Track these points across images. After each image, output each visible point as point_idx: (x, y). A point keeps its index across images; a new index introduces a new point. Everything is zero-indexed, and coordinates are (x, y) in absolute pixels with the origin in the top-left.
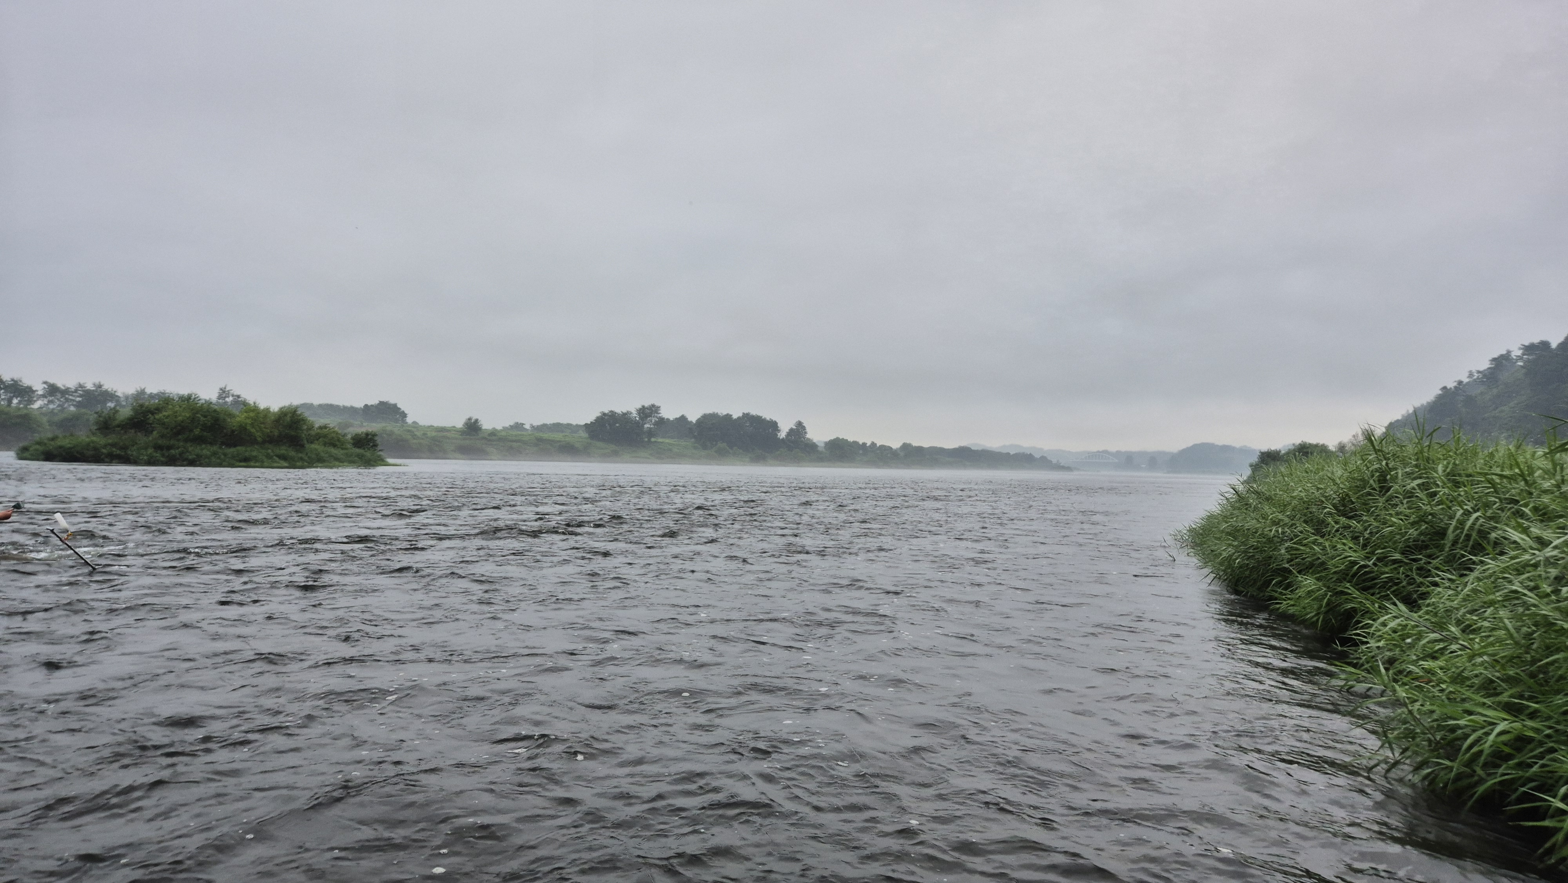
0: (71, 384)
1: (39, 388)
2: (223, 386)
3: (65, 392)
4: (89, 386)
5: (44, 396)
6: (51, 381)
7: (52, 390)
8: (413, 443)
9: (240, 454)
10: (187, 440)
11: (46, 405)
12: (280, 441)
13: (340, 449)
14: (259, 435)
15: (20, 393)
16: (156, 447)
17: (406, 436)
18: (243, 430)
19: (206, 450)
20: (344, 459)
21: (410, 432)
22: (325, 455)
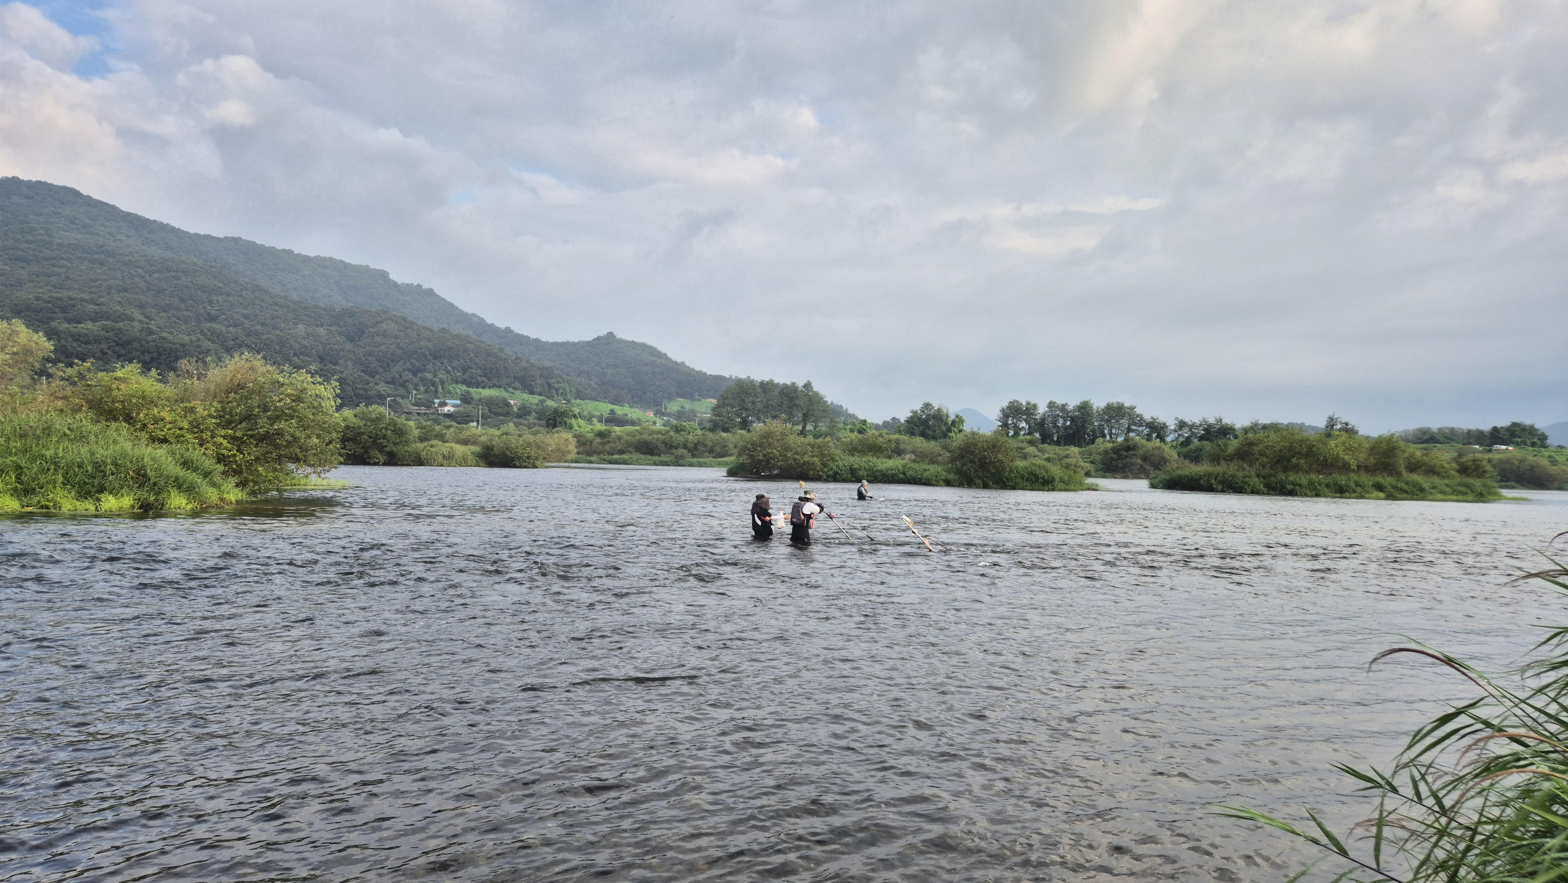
0: (1197, 420)
1: (1172, 425)
2: (1331, 414)
3: (1192, 427)
4: (1212, 420)
5: (1175, 431)
6: (1180, 418)
7: (1182, 425)
8: (1552, 470)
9: (1336, 484)
10: (1285, 470)
11: (1177, 438)
12: (1375, 471)
13: (1444, 477)
14: (1353, 463)
15: (1157, 429)
16: (1258, 476)
17: (1544, 462)
18: (1337, 458)
19: (1303, 479)
20: (1447, 489)
21: (1550, 457)
22: (1425, 486)
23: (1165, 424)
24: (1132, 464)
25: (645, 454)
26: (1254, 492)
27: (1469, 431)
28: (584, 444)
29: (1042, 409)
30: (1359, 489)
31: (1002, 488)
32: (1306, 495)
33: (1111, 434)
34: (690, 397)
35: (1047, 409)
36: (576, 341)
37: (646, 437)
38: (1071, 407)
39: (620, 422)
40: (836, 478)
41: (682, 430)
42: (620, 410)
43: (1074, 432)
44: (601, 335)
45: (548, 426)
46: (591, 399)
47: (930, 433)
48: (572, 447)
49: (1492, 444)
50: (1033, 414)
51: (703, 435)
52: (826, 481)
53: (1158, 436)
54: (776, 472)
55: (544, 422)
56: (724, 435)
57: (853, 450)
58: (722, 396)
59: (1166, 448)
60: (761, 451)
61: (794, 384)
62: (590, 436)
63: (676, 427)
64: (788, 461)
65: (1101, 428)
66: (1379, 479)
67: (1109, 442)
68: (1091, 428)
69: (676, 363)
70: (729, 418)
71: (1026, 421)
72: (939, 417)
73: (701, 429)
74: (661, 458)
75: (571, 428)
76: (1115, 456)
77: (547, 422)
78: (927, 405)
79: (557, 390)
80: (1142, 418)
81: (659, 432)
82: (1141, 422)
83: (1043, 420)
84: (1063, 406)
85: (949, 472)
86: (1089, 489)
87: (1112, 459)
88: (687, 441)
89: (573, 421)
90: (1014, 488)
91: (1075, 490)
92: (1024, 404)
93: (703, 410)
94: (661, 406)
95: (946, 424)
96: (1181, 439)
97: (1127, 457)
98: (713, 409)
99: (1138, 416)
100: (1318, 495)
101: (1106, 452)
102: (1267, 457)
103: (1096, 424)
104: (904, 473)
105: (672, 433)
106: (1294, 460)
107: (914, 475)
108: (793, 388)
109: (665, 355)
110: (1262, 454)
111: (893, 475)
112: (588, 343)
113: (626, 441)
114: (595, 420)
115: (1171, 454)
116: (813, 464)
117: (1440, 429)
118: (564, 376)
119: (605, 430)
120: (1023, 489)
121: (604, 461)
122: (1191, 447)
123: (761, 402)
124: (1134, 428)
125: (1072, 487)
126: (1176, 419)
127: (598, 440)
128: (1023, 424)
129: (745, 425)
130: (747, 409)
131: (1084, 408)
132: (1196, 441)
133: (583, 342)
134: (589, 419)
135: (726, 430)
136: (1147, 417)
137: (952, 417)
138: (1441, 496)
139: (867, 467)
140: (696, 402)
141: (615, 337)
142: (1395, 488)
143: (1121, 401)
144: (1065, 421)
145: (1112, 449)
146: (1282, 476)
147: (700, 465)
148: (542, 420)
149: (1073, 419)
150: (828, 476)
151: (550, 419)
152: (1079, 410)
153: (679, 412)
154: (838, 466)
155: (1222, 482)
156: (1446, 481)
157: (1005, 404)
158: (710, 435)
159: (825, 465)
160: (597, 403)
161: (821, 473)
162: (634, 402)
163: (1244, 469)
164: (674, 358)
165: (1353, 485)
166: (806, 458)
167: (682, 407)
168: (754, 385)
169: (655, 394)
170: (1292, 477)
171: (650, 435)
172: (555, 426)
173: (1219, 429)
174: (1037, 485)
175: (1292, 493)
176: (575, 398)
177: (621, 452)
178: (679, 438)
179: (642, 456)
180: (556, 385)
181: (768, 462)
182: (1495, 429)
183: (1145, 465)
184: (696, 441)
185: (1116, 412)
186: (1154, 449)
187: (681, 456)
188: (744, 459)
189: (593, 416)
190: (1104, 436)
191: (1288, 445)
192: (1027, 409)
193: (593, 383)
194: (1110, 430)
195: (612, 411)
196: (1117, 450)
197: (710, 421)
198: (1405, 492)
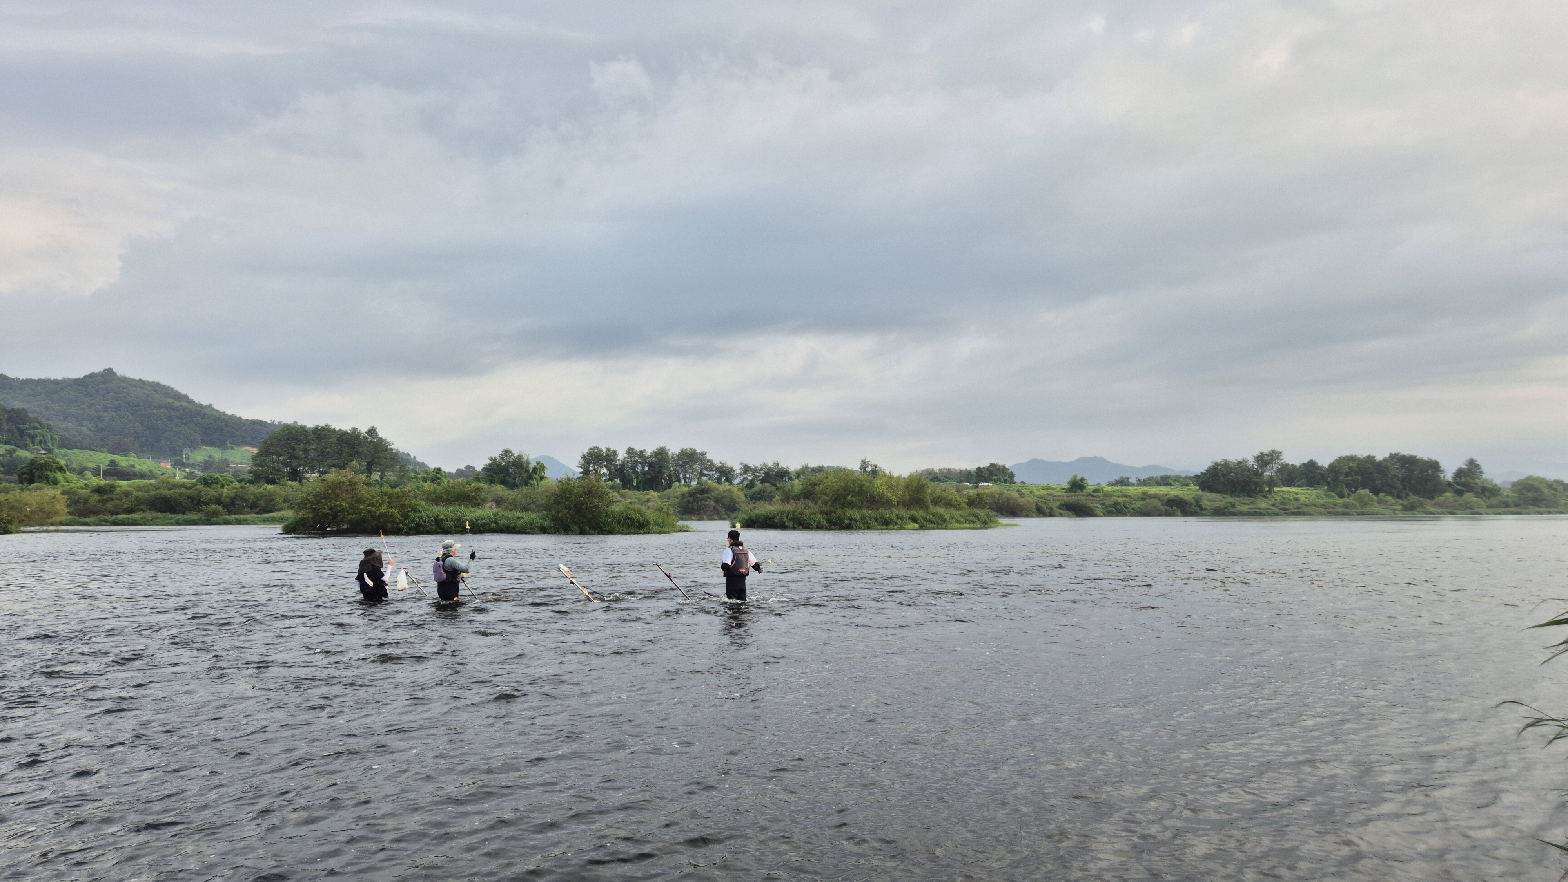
8: (1021, 501)
9: (882, 518)
10: (843, 506)
11: (743, 481)
12: (911, 504)
13: (958, 509)
14: (894, 499)
15: (725, 473)
16: (821, 513)
17: (1015, 495)
18: (881, 496)
19: (856, 514)
20: (962, 519)
21: (1018, 491)
22: (947, 516)
23: (732, 468)
24: (706, 506)
25: (164, 512)
26: (819, 527)
27: (961, 471)
28: (76, 502)
29: (622, 455)
30: (899, 522)
31: (599, 534)
32: (860, 528)
33: (685, 478)
34: (221, 444)
35: (626, 456)
36: (60, 378)
37: (166, 492)
38: (648, 454)
39: (126, 475)
40: (418, 530)
41: (212, 483)
42: (123, 462)
43: (653, 477)
44: (96, 371)
45: (21, 482)
46: (82, 447)
47: (511, 480)
48: (61, 506)
49: (977, 482)
50: (613, 460)
51: (242, 487)
52: (408, 534)
53: (727, 480)
54: (345, 526)
55: (15, 477)
56: (270, 487)
57: (437, 499)
58: (265, 443)
59: (735, 489)
60: (326, 504)
61: (355, 429)
62: (84, 492)
63: (205, 479)
64: (360, 514)
65: (676, 473)
66: (914, 512)
67: (685, 486)
68: (667, 473)
69: (201, 406)
70: (274, 468)
71: (606, 467)
72: (519, 464)
73: (238, 481)
74: (186, 517)
75: (55, 483)
76: (691, 499)
77: (20, 477)
78: (507, 452)
79: (33, 438)
80: (712, 463)
81: (183, 486)
82: (711, 466)
83: (623, 465)
84: (642, 452)
85: (544, 519)
86: (680, 531)
87: (689, 502)
88: (221, 495)
89: (59, 475)
90: (610, 533)
91: (669, 533)
92: (604, 450)
93: (238, 460)
94: (181, 455)
95: (527, 471)
96: (746, 482)
97: (701, 499)
98: (254, 458)
99: (709, 461)
100: (869, 528)
101: (683, 495)
102: (827, 496)
103: (672, 469)
104: (496, 522)
105: (200, 487)
106: (849, 498)
107: (507, 523)
108: (355, 434)
109: (186, 396)
110: (823, 493)
111: (483, 525)
112: (77, 381)
113: (137, 497)
114: (89, 474)
115: (739, 495)
116: (392, 515)
117: (940, 470)
118: (44, 421)
119: (106, 485)
120: (620, 533)
121: (106, 522)
122: (755, 489)
123: (315, 449)
124: (706, 472)
125: (666, 530)
126: (741, 464)
127: (96, 497)
128: (604, 470)
129: (295, 475)
130: (297, 458)
131: (661, 453)
132: (758, 484)
133: (70, 380)
134: (81, 472)
135: (272, 482)
136: (717, 462)
137: (533, 464)
138: (957, 525)
139: (454, 517)
140: (229, 451)
141: (115, 374)
142: (925, 519)
143: (693, 447)
144: (643, 467)
145: (688, 493)
146: (840, 512)
147: (239, 522)
148: (11, 474)
149: (651, 465)
150: (410, 529)
151: (23, 473)
152: (656, 457)
153: (206, 462)
154: (420, 518)
155: (793, 519)
156: (960, 512)
157: (586, 451)
158: (252, 488)
159: (405, 516)
160: (91, 453)
161: (401, 526)
162: (143, 451)
163: (809, 507)
164: (197, 401)
165: (895, 518)
166: (383, 509)
167: (210, 457)
168: (306, 431)
169: (171, 443)
170: (849, 513)
171: (169, 489)
172: (31, 482)
173: (777, 472)
174: (633, 529)
175: (848, 527)
176: (61, 446)
177: (130, 511)
178: (211, 492)
179: (159, 515)
180: (31, 432)
181: (335, 516)
182: (979, 469)
183: (718, 507)
184: (232, 495)
185: (689, 457)
186: (725, 491)
187: (214, 513)
188: (304, 513)
189: (85, 469)
190: (679, 481)
191: (843, 484)
192: (607, 455)
193: (84, 429)
194: (685, 475)
195: (113, 462)
196: (693, 494)
197: (250, 472)
198: (933, 522)
